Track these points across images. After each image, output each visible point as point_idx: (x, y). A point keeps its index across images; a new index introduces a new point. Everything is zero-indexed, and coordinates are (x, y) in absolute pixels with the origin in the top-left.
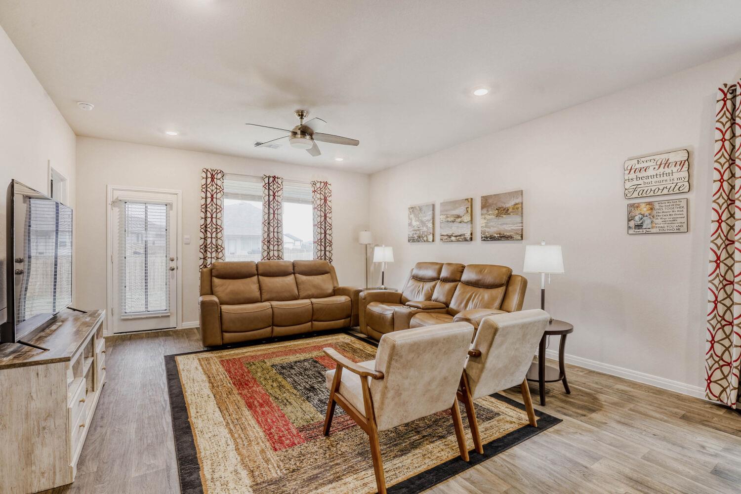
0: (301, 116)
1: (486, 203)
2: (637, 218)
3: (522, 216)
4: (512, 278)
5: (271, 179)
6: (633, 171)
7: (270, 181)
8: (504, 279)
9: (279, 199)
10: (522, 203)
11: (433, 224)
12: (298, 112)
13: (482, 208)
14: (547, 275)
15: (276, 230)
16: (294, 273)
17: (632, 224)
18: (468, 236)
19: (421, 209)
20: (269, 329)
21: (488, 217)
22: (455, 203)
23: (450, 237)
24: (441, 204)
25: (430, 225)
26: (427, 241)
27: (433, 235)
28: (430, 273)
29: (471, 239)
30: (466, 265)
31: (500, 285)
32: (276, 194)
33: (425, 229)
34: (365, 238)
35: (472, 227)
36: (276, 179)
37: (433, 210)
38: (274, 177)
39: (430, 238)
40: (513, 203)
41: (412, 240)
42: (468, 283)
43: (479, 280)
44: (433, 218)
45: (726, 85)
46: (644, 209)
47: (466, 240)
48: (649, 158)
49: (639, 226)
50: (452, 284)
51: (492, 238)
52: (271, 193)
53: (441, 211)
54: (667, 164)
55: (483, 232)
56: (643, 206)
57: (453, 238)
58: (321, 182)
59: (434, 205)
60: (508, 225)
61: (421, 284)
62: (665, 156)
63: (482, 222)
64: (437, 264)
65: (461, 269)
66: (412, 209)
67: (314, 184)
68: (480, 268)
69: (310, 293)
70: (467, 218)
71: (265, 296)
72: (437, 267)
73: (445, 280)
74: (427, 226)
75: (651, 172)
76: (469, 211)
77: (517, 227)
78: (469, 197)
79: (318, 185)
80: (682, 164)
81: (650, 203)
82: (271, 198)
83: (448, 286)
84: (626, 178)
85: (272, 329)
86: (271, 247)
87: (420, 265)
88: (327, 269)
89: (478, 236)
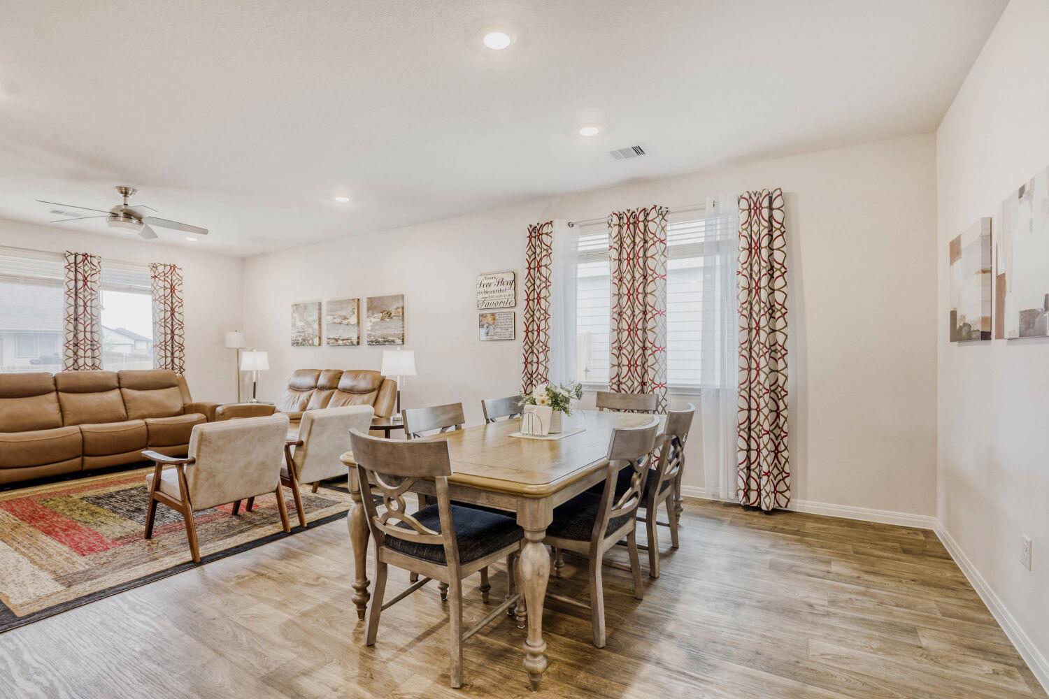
0: (126, 194)
1: (373, 304)
2: (486, 327)
3: (403, 321)
4: (384, 383)
5: (80, 258)
6: (482, 285)
7: (79, 261)
8: (377, 383)
9: (95, 287)
10: (403, 308)
11: (320, 325)
12: (120, 188)
13: (368, 310)
14: (402, 377)
15: (88, 329)
16: (120, 388)
17: (483, 331)
18: (355, 340)
19: (305, 307)
20: (78, 460)
21: (374, 320)
22: (341, 303)
23: (337, 340)
24: (328, 302)
25: (316, 326)
26: (313, 345)
27: (320, 338)
28: (308, 381)
29: (358, 343)
30: (344, 370)
31: (373, 390)
32: (89, 279)
33: (310, 331)
34: (234, 339)
35: (359, 331)
36: (89, 258)
37: (320, 309)
38: (85, 256)
39: (316, 341)
40: (395, 307)
41: (296, 343)
42: (345, 391)
43: (354, 386)
44: (320, 319)
45: (531, 226)
46: (490, 319)
47: (352, 344)
48: (492, 276)
49: (487, 334)
50: (328, 392)
51: (377, 343)
52: (80, 277)
53: (328, 311)
54: (502, 283)
55: (369, 336)
56: (489, 316)
57: (340, 342)
58: (165, 266)
59: (320, 304)
60: (392, 328)
61: (298, 394)
62: (501, 276)
63: (370, 324)
64: (316, 370)
65: (339, 375)
66: (296, 306)
67: (154, 267)
68: (355, 374)
69: (145, 412)
70: (353, 320)
71: (68, 419)
72: (317, 373)
73: (322, 388)
74: (312, 328)
75: (493, 288)
76: (356, 313)
77: (399, 331)
78: (356, 297)
79: (161, 269)
80: (511, 283)
81: (493, 314)
82: (80, 284)
83: (325, 393)
84: (479, 290)
85: (83, 460)
86: (81, 353)
87: (299, 373)
88: (174, 382)
89: (364, 340)
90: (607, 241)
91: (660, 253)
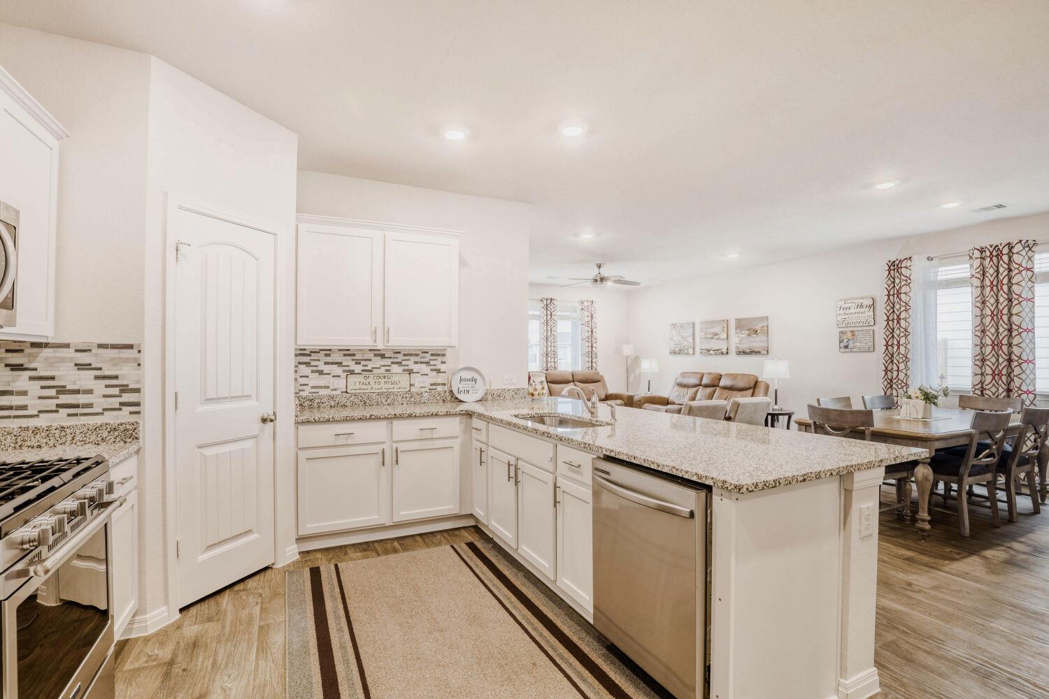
0: (599, 267)
1: (740, 324)
2: (845, 341)
3: (768, 336)
4: (758, 384)
5: (549, 301)
6: (842, 309)
7: (548, 303)
8: (752, 384)
9: (555, 318)
10: (768, 327)
11: (694, 339)
12: (596, 264)
13: (736, 329)
14: (779, 380)
15: (552, 345)
16: (573, 381)
17: (842, 345)
18: (724, 351)
19: (682, 326)
21: (741, 336)
22: (712, 323)
23: (709, 351)
24: (701, 323)
25: (691, 340)
26: (688, 354)
27: (694, 349)
28: (694, 381)
29: (727, 353)
30: (723, 374)
31: (750, 388)
32: (553, 314)
33: (686, 343)
34: (628, 350)
35: (728, 343)
36: (552, 301)
37: (694, 327)
38: (551, 299)
39: (691, 351)
40: (761, 326)
41: (674, 353)
42: (725, 388)
43: (733, 385)
44: (694, 335)
45: (890, 261)
46: (849, 335)
47: (722, 353)
48: (851, 301)
49: (846, 347)
50: (712, 389)
51: (744, 353)
52: (549, 313)
53: (701, 329)
54: (862, 306)
55: (737, 348)
56: (849, 332)
57: (711, 352)
58: (588, 301)
59: (694, 324)
60: (756, 342)
61: (685, 390)
62: (860, 301)
63: (736, 340)
64: (698, 373)
65: (720, 377)
66: (674, 325)
67: (582, 302)
68: (734, 376)
70: (724, 336)
72: (699, 376)
73: (706, 386)
74: (688, 342)
75: (852, 310)
76: (726, 330)
77: (764, 345)
78: (726, 318)
79: (585, 303)
80: (870, 307)
81: (852, 332)
82: (549, 317)
83: (709, 390)
84: (838, 312)
86: (549, 359)
87: (684, 375)
88: (599, 379)
89: (733, 350)
90: (969, 270)
91: (1027, 279)
